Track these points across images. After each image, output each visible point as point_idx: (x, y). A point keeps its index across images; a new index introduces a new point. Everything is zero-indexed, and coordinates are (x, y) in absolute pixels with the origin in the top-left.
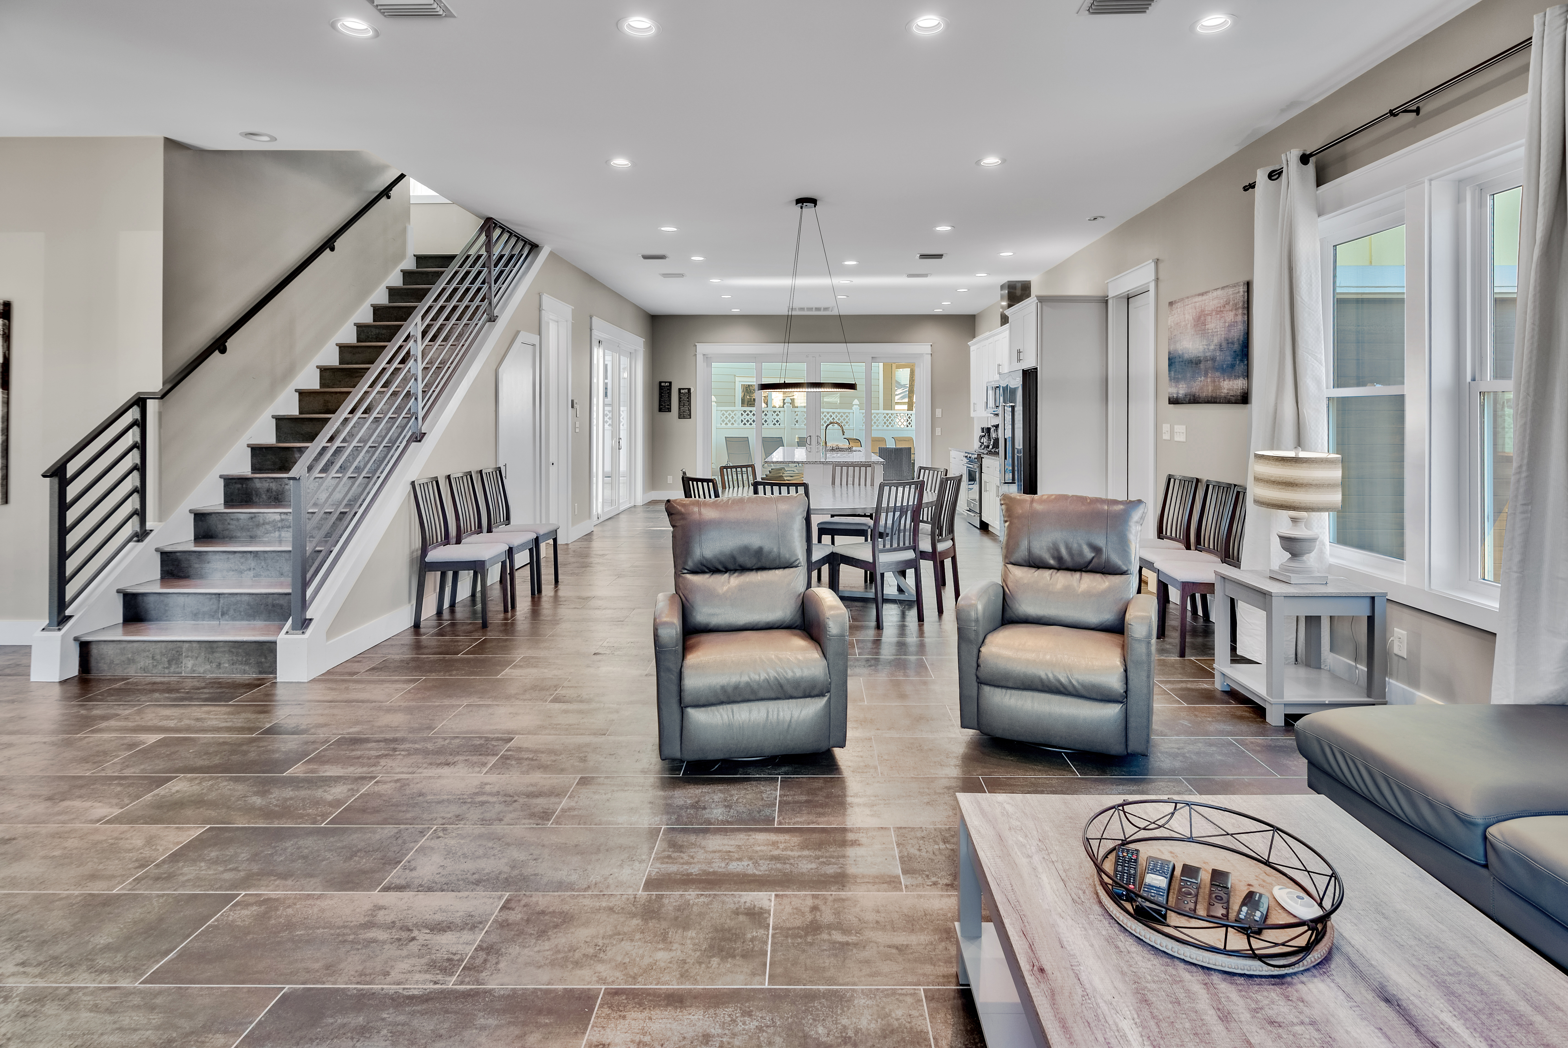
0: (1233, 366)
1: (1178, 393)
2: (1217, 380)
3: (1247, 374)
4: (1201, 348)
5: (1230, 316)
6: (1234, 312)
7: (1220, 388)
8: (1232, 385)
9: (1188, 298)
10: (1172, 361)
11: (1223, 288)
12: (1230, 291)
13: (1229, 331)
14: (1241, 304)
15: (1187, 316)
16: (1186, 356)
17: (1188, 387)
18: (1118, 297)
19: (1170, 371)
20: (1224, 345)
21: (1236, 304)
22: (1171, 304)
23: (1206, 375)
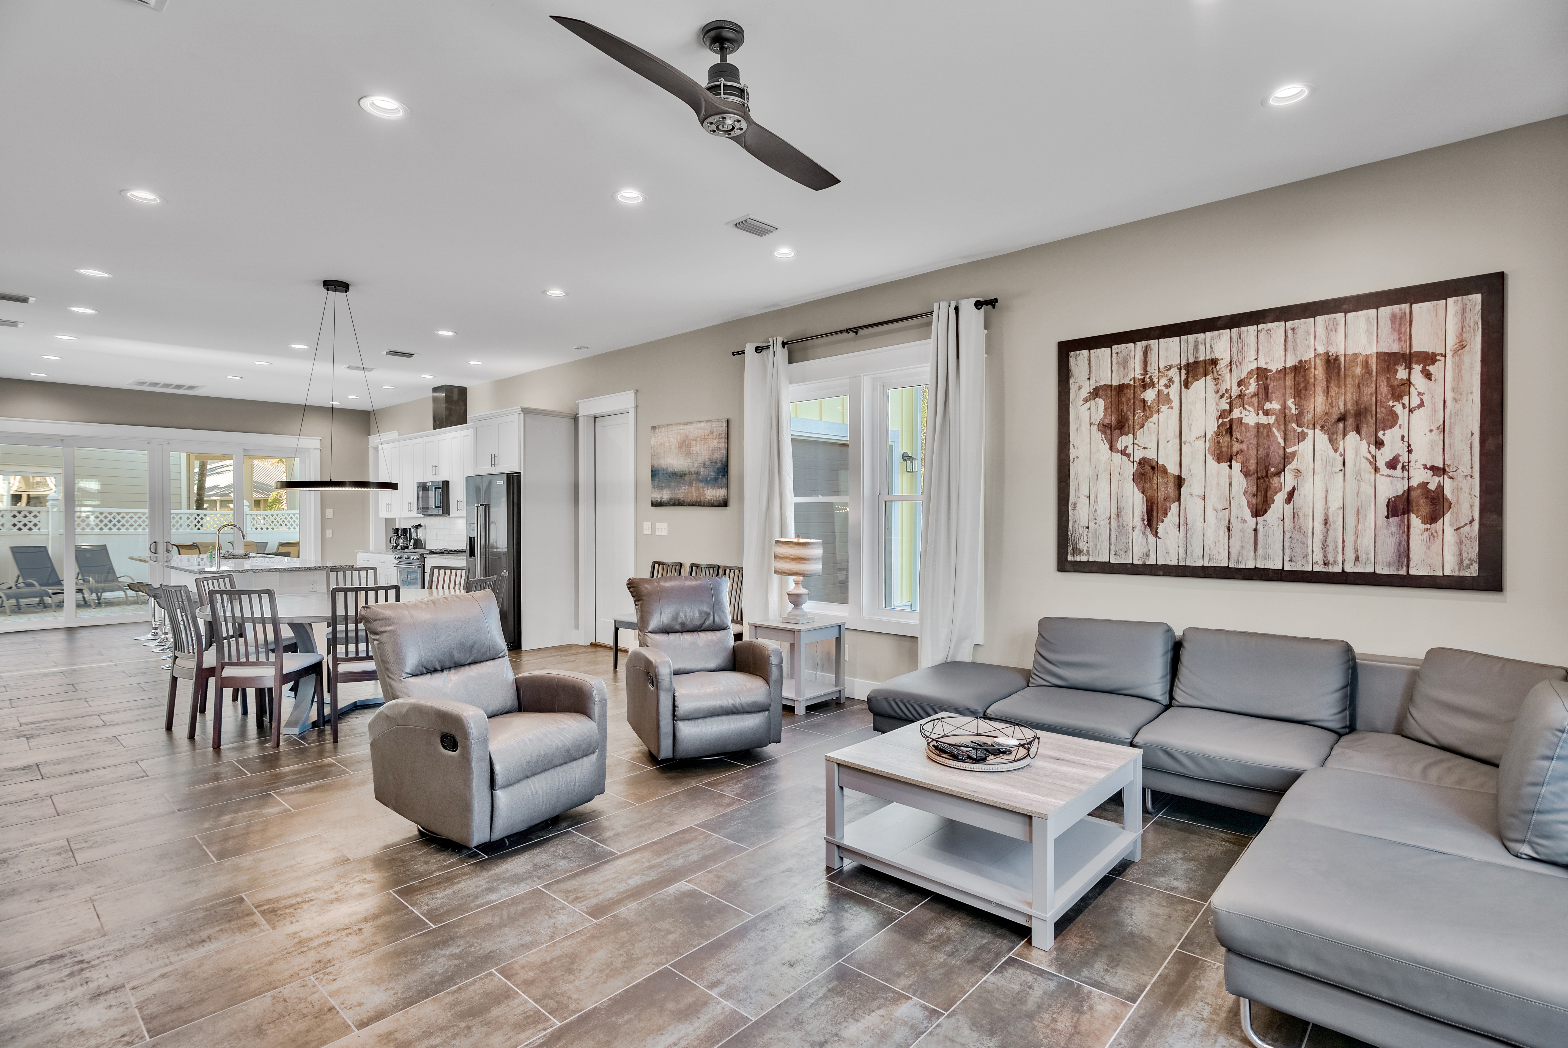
0: (716, 479)
1: (661, 498)
2: (701, 489)
3: (727, 486)
4: (686, 465)
5: (714, 443)
6: (717, 440)
7: (704, 495)
8: (713, 493)
9: (672, 425)
10: (655, 473)
11: (707, 421)
12: (714, 425)
13: (713, 454)
14: (723, 435)
15: (671, 439)
16: (670, 470)
17: (672, 494)
18: (588, 416)
19: (653, 480)
20: (708, 464)
21: (719, 435)
22: (654, 428)
23: (690, 485)
